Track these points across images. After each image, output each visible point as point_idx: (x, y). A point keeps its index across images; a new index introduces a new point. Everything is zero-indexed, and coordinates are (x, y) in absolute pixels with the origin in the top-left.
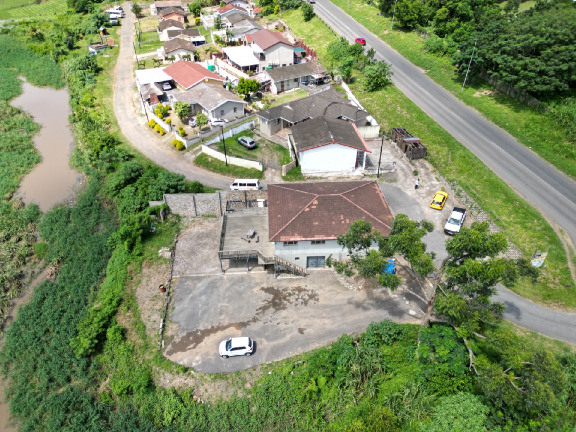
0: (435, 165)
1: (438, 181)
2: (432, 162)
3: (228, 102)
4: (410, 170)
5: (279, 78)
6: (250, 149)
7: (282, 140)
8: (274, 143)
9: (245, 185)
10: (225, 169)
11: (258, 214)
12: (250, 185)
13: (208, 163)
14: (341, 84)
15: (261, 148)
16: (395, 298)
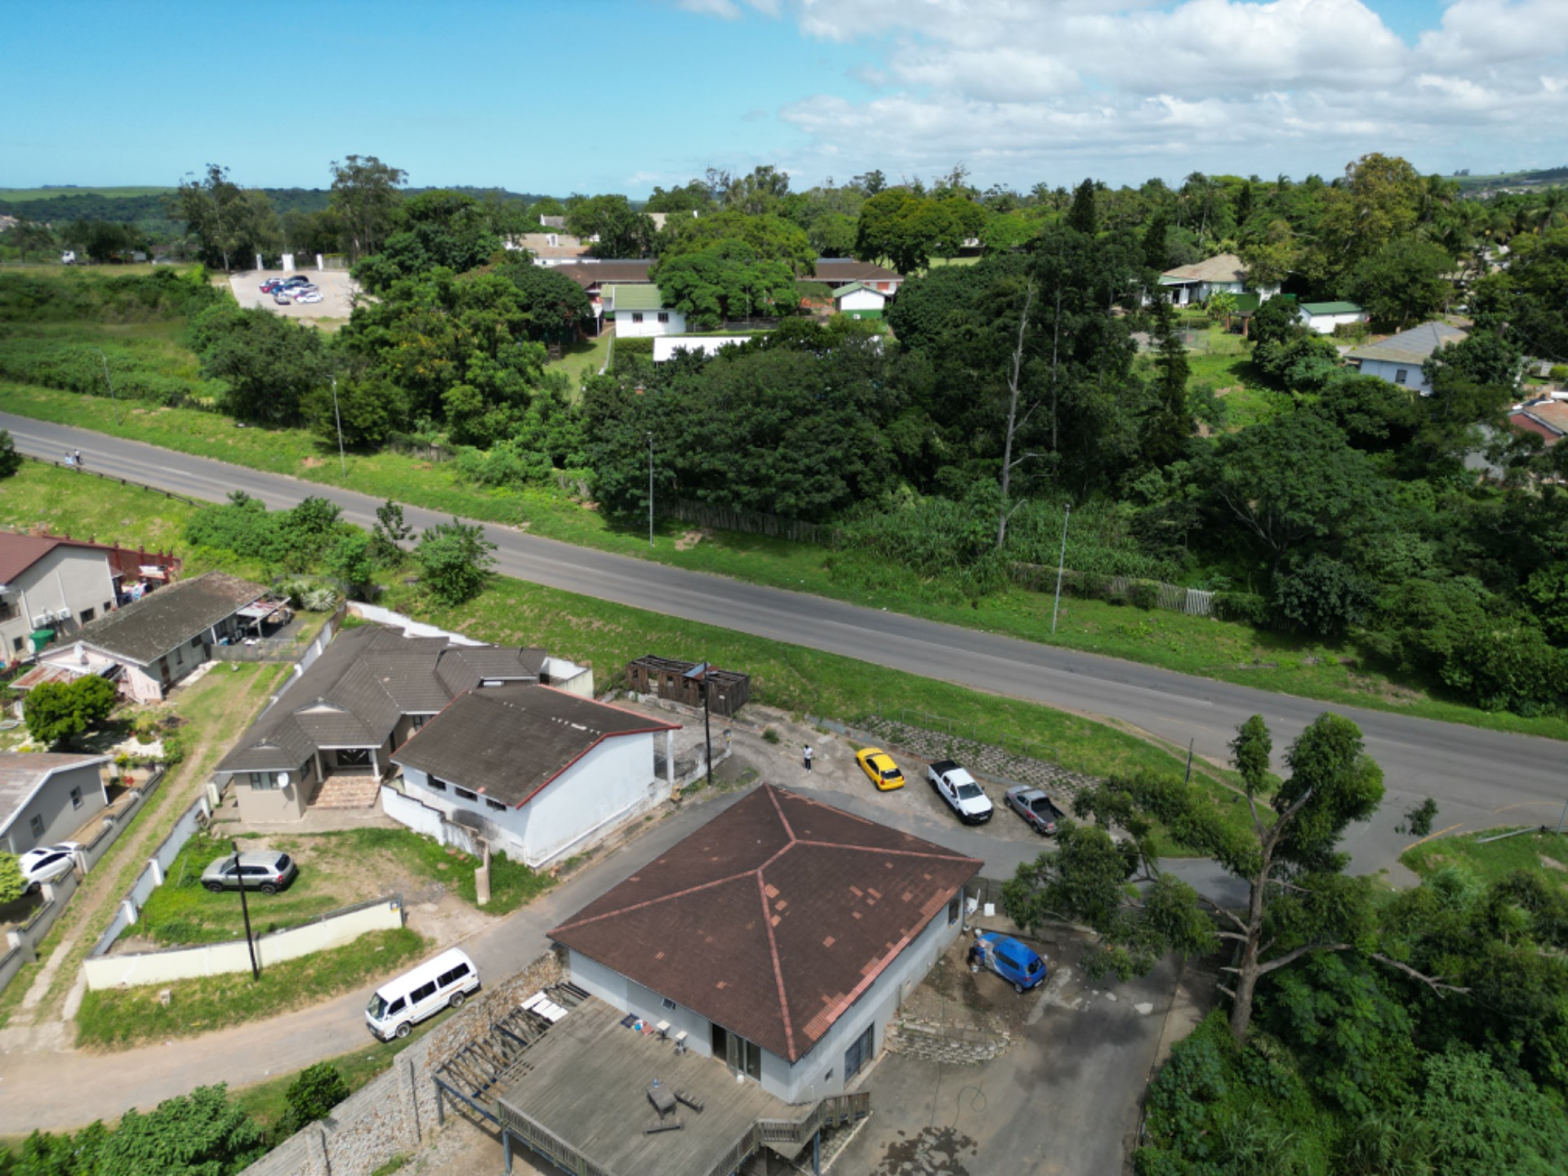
0: (784, 705)
1: (826, 733)
2: (770, 701)
3: (54, 776)
4: (754, 736)
5: (151, 647)
6: (283, 886)
7: (354, 814)
8: (338, 833)
9: (429, 989)
10: (260, 993)
11: (583, 1041)
12: (446, 979)
13: (161, 1012)
14: (346, 610)
15: (310, 867)
16: (1082, 1006)
